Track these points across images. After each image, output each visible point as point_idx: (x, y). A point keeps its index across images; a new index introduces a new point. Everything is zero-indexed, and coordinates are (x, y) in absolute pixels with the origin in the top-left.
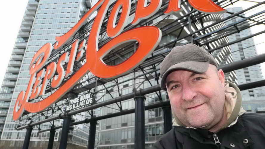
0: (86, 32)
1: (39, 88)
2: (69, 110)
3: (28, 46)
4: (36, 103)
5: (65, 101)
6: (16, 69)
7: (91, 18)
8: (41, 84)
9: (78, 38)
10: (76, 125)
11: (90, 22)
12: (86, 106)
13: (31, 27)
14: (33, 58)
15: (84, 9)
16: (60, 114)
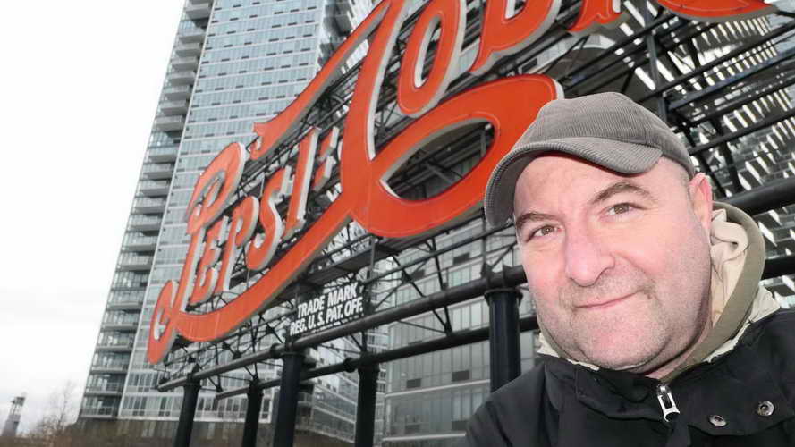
0: (339, 106)
1: (215, 272)
2: (297, 332)
3: (182, 154)
4: (206, 316)
5: (287, 307)
6: (152, 221)
7: (352, 62)
8: (219, 260)
9: (315, 123)
10: (321, 378)
11: (350, 73)
12: (346, 320)
13: (188, 101)
14: (196, 186)
15: (331, 39)
16: (274, 345)
